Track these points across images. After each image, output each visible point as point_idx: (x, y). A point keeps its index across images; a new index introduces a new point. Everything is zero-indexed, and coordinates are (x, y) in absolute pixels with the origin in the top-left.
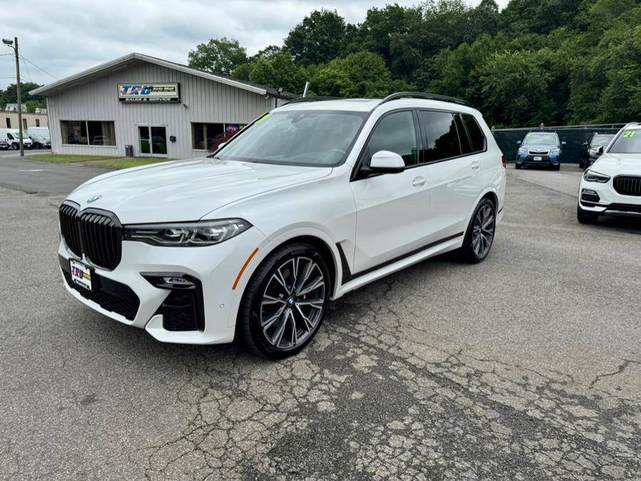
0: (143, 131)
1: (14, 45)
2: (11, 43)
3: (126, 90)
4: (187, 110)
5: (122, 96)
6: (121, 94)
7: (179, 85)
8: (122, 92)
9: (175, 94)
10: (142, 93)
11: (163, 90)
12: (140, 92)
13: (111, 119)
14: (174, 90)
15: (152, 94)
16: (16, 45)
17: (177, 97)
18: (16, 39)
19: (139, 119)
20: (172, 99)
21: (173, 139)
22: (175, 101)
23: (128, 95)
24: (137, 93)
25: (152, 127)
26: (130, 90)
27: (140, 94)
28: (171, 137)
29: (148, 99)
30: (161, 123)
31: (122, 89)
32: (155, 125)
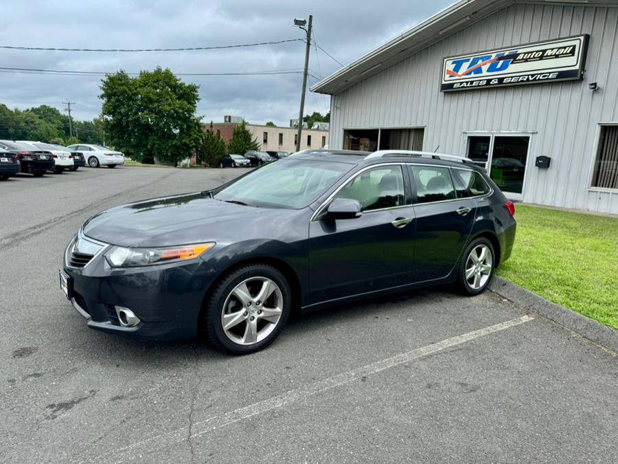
0: (477, 146)
1: (306, 26)
2: (304, 22)
3: (457, 69)
4: (598, 98)
5: (447, 79)
6: (447, 77)
7: (587, 38)
8: (449, 72)
9: (571, 63)
10: (489, 70)
11: (541, 58)
12: (485, 68)
13: (419, 125)
14: (572, 53)
15: (513, 68)
16: (310, 26)
17: (577, 67)
18: (311, 17)
19: (473, 122)
20: (561, 74)
21: (544, 163)
22: (568, 79)
23: (462, 76)
24: (479, 70)
25: (497, 139)
26: (465, 67)
27: (485, 73)
28: (538, 159)
29: (501, 80)
30: (520, 130)
31: (450, 66)
32: (505, 133)
